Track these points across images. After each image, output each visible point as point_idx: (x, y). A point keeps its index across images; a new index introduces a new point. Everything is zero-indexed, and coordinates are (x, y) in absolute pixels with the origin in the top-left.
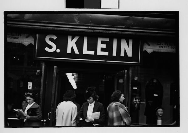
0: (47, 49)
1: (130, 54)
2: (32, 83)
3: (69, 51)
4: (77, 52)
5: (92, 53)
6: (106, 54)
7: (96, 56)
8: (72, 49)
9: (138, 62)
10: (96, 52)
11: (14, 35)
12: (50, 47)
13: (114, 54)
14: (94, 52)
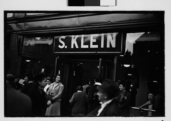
0: (60, 46)
1: (114, 46)
2: (44, 69)
3: (72, 47)
4: (77, 47)
5: (87, 47)
6: (96, 46)
7: (89, 49)
8: (74, 45)
9: (121, 52)
10: (89, 46)
11: (44, 39)
12: (62, 45)
13: (102, 46)
14: (88, 46)
